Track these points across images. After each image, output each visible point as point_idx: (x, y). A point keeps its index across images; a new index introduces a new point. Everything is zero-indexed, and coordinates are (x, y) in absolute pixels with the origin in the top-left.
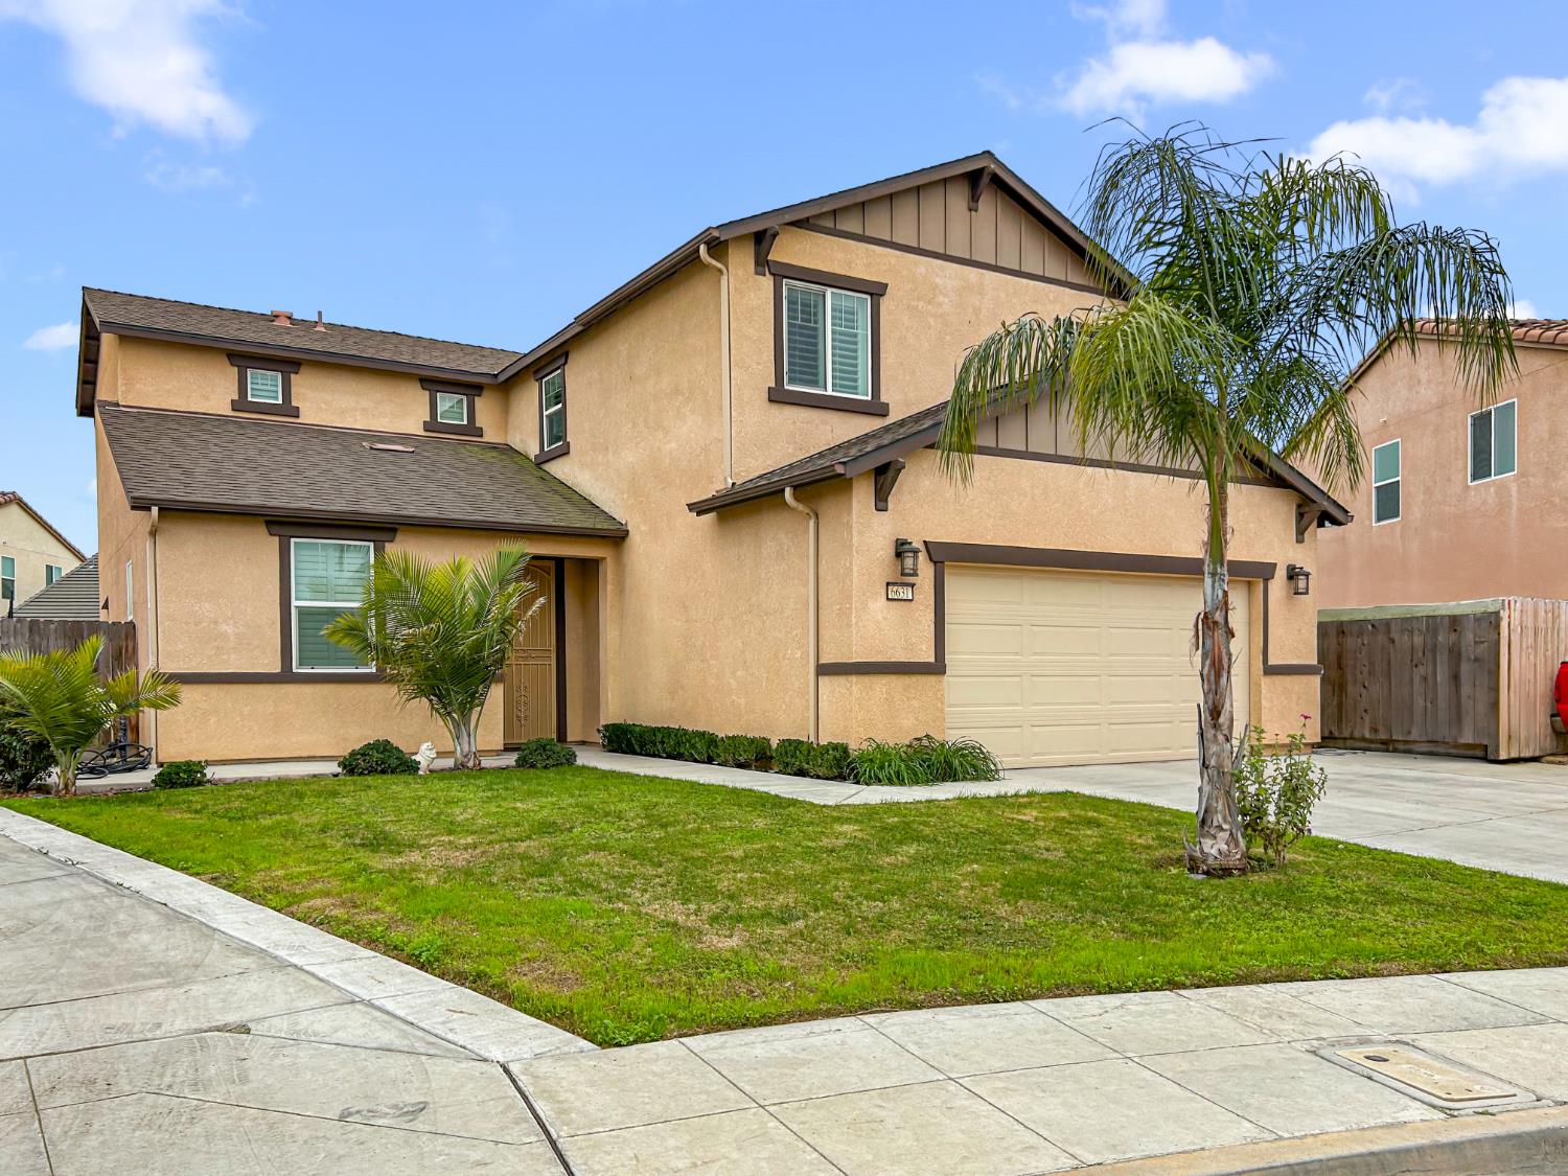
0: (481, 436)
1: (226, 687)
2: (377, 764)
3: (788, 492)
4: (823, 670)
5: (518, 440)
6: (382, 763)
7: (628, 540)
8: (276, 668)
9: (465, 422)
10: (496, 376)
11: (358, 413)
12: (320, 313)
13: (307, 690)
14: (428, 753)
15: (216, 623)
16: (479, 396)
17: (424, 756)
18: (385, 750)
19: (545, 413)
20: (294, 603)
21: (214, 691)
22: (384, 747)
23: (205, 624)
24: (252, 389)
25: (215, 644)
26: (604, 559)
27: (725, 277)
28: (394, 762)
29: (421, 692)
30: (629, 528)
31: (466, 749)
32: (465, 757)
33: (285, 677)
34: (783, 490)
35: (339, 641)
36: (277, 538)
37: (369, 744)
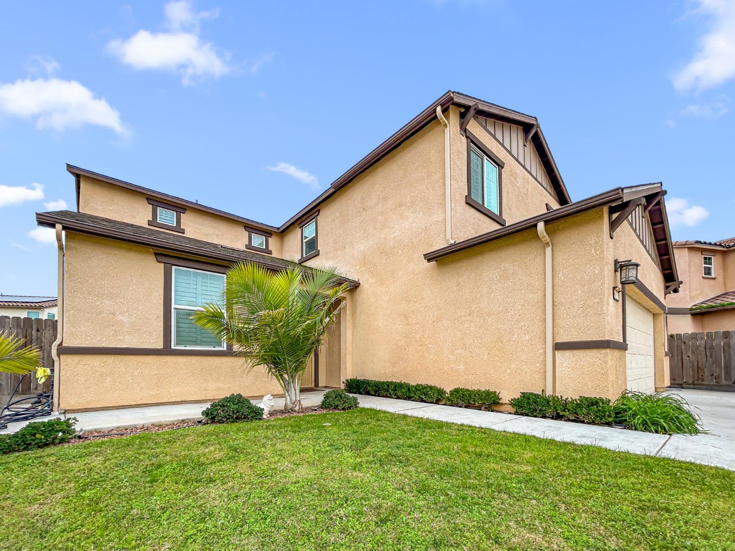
0: (271, 254)
1: (120, 357)
2: (233, 412)
3: (541, 226)
4: (559, 347)
5: (288, 255)
6: (237, 412)
7: (359, 289)
8: (160, 345)
9: (264, 248)
10: (278, 228)
11: (214, 236)
12: (197, 201)
13: (182, 359)
14: (269, 402)
15: (114, 314)
16: (270, 237)
17: (266, 404)
18: (239, 402)
19: (304, 241)
20: (173, 306)
21: (110, 359)
22: (238, 400)
23: (104, 315)
24: (160, 218)
25: (113, 328)
26: (344, 298)
27: (448, 128)
28: (246, 411)
29: (263, 360)
30: (361, 282)
31: (294, 398)
32: (293, 404)
33: (166, 351)
34: (536, 225)
35: (204, 325)
36: (162, 265)
37: (227, 398)
